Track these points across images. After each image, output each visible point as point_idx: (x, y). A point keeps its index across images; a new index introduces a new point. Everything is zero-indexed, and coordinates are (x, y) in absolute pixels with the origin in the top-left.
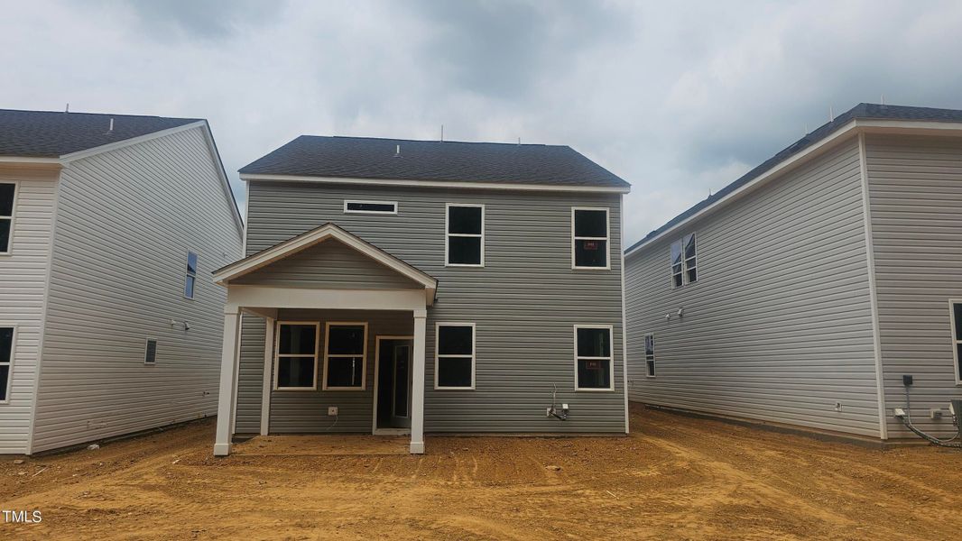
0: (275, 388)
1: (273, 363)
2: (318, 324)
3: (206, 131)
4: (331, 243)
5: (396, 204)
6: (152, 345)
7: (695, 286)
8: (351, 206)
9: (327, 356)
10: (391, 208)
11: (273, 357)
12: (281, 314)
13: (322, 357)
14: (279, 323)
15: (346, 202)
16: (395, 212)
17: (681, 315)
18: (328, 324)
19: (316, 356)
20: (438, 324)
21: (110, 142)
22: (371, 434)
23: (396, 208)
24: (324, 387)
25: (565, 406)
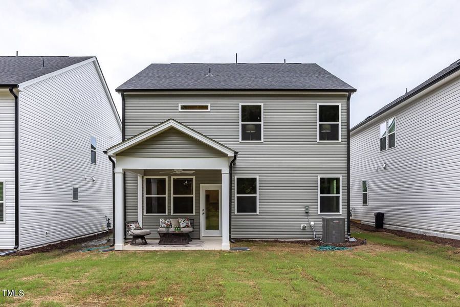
0: (145, 214)
1: (143, 200)
2: (166, 178)
3: (96, 64)
4: (172, 131)
5: (209, 105)
6: (76, 190)
7: (393, 150)
8: (183, 107)
9: (172, 196)
10: (206, 107)
11: (143, 197)
12: (146, 172)
13: (170, 196)
14: (145, 177)
15: (180, 105)
16: (209, 110)
17: (384, 168)
18: (172, 177)
19: (166, 196)
20: (236, 177)
21: (44, 74)
22: (199, 239)
23: (209, 107)
24: (172, 214)
25: (312, 223)
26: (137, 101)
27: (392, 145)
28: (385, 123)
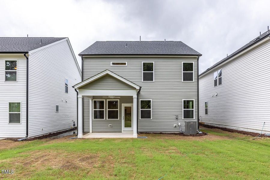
0: (93, 119)
1: (92, 112)
2: (104, 100)
3: (68, 41)
4: (107, 76)
5: (126, 62)
6: (57, 107)
7: (221, 86)
8: (114, 64)
9: (107, 110)
10: (125, 64)
11: (92, 110)
12: (94, 97)
13: (106, 110)
14: (93, 100)
15: (111, 62)
16: (126, 65)
17: (216, 95)
18: (107, 100)
19: (104, 110)
20: (140, 100)
21: (42, 46)
22: (121, 132)
23: (126, 64)
24: (107, 119)
25: (179, 124)
26: (89, 61)
27: (220, 83)
28: (217, 72)
